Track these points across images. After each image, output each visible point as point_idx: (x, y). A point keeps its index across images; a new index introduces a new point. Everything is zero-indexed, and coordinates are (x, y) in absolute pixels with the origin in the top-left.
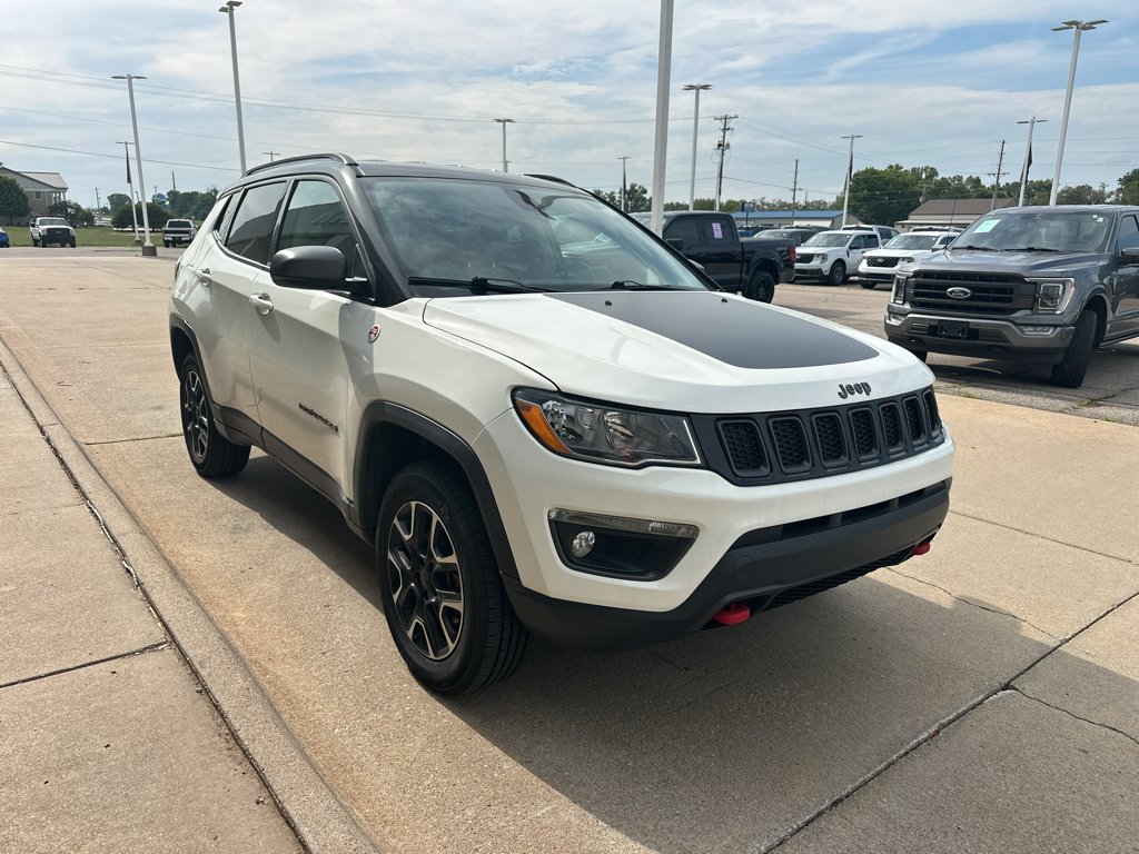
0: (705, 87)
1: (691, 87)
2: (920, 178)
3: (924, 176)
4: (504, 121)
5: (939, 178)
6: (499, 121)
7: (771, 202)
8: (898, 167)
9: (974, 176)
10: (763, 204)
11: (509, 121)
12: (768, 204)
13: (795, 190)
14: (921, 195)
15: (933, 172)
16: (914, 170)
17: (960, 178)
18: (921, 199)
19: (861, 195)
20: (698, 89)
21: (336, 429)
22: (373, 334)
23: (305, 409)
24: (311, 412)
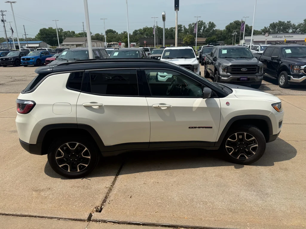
0: (14, 2)
3: (60, 31)
5: (64, 31)
8: (51, 28)
13: (25, 35)
16: (56, 29)
18: (63, 37)
19: (44, 36)
20: (11, 3)
21: (211, 128)
22: (228, 103)
23: (192, 128)
24: (195, 128)
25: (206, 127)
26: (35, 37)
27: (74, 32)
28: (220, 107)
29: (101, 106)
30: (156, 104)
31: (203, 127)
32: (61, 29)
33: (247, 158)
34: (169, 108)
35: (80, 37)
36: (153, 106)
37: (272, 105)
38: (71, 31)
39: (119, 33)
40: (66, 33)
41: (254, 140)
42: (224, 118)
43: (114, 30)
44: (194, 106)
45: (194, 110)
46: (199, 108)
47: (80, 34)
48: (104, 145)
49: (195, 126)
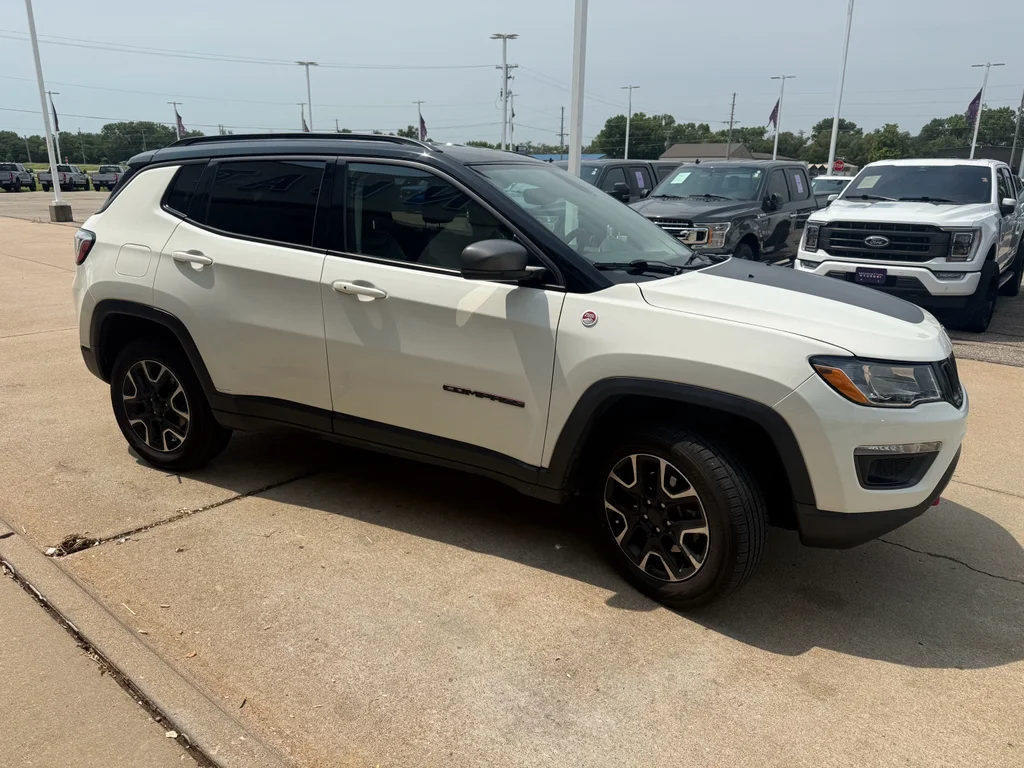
0: (512, 37)
1: (499, 36)
2: (660, 125)
3: (664, 123)
4: (307, 65)
5: (676, 125)
6: (302, 64)
7: (536, 146)
8: (643, 115)
9: (705, 123)
10: (530, 147)
11: (312, 63)
12: (534, 148)
13: (562, 135)
14: (665, 139)
15: (670, 120)
16: (655, 118)
17: (693, 126)
18: (666, 144)
19: (614, 140)
20: (505, 38)
21: (522, 405)
22: (590, 319)
23: (455, 390)
24: (466, 392)
25: (502, 400)
26: (593, 142)
27: (706, 128)
28: (553, 326)
29: (207, 265)
30: (343, 281)
31: (493, 398)
32: (670, 117)
33: (673, 578)
34: (380, 299)
35: (721, 142)
36: (336, 284)
37: (813, 360)
38: (697, 126)
39: (865, 133)
40: (680, 130)
41: (690, 503)
42: (566, 373)
43: (847, 121)
44: (459, 307)
45: (461, 322)
46: (478, 319)
47: (723, 133)
48: (214, 388)
49: (466, 387)
